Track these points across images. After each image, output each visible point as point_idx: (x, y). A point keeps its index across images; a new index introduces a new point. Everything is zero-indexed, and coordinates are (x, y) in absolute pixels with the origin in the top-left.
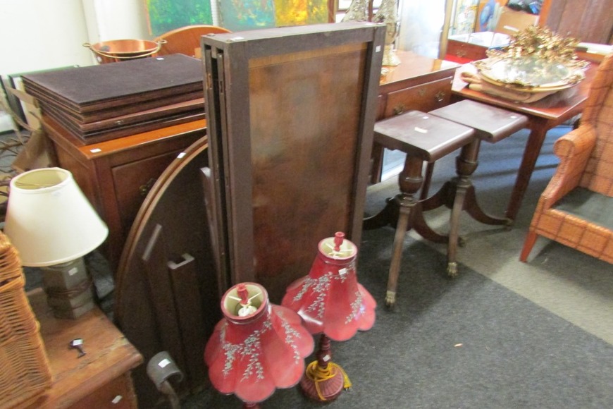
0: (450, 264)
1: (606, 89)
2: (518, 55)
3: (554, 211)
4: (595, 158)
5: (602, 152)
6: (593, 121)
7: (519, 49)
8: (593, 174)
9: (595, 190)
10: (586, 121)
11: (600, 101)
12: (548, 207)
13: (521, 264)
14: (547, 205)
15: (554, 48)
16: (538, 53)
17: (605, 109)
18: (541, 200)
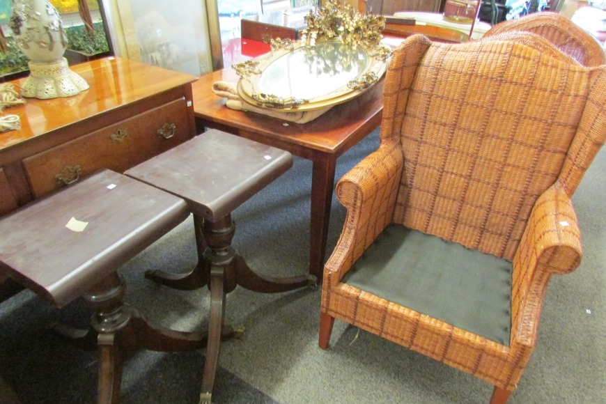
0: (202, 396)
1: (407, 92)
2: (313, 43)
3: (344, 288)
4: (405, 185)
5: (412, 178)
6: (397, 137)
7: (314, 34)
8: (406, 206)
9: (412, 227)
10: (387, 137)
11: (401, 109)
12: (336, 282)
13: (321, 352)
14: (334, 281)
15: (357, 30)
16: (340, 38)
17: (409, 119)
18: (325, 274)
